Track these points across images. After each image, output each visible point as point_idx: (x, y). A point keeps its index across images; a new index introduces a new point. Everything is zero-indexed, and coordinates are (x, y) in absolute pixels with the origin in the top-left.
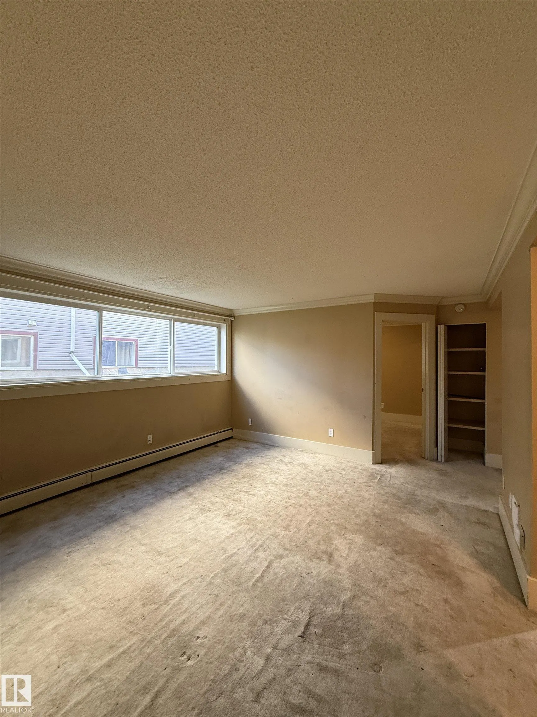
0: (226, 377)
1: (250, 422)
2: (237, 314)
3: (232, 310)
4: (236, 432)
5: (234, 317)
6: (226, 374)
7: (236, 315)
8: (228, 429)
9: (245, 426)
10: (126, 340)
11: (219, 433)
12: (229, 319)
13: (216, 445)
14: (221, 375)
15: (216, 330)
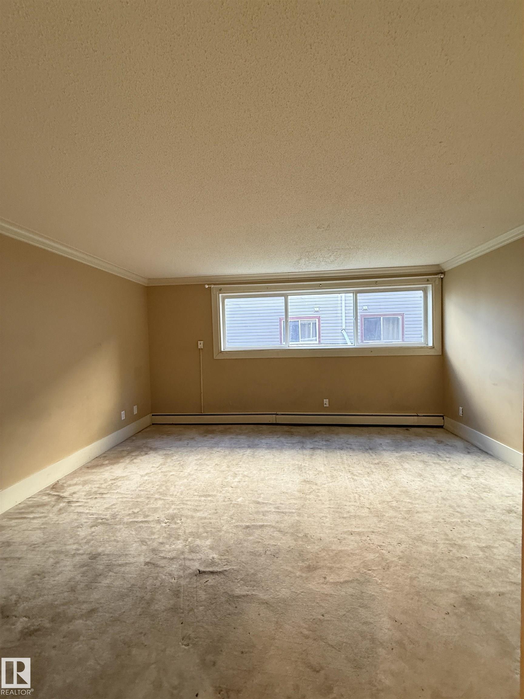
0: (433, 350)
1: (461, 412)
2: (446, 268)
3: (439, 265)
4: (448, 422)
5: (443, 273)
6: (433, 347)
7: (446, 270)
8: (438, 414)
9: (455, 416)
10: (394, 315)
11: (418, 416)
12: (436, 277)
13: (408, 428)
14: (427, 348)
15: (420, 293)
